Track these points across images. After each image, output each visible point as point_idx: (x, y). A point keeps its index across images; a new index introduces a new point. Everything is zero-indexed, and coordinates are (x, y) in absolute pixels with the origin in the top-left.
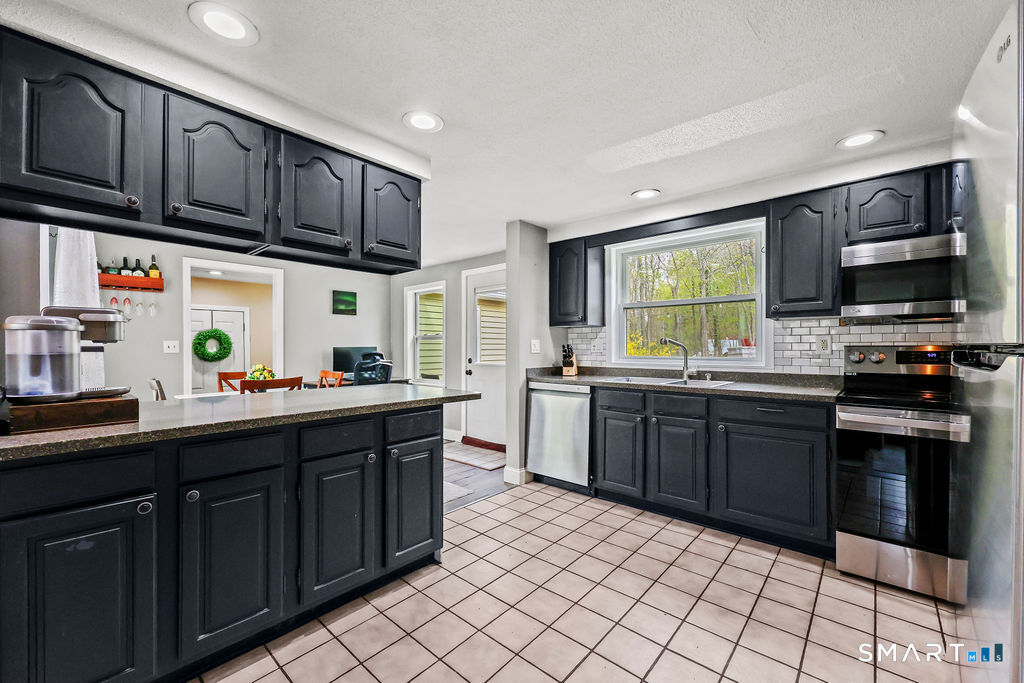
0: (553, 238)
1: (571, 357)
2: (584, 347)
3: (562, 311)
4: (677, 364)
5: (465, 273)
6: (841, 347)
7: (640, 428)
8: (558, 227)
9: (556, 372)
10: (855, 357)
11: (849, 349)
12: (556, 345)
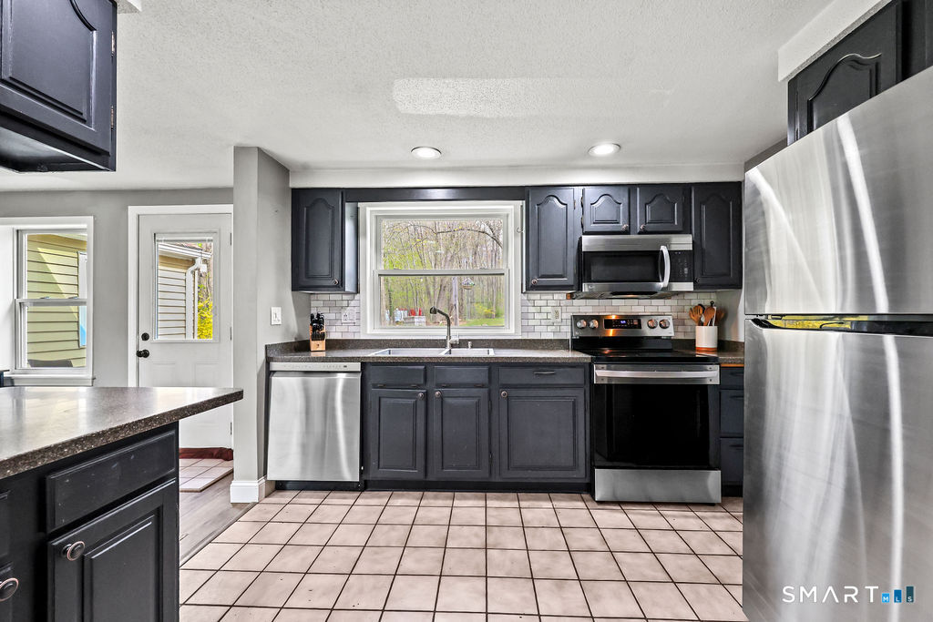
0: (297, 182)
1: (321, 328)
2: (332, 316)
3: (311, 274)
4: (439, 333)
5: (133, 211)
6: (569, 316)
7: (421, 405)
8: (305, 169)
9: (301, 347)
10: (581, 324)
11: (576, 318)
12: (298, 315)
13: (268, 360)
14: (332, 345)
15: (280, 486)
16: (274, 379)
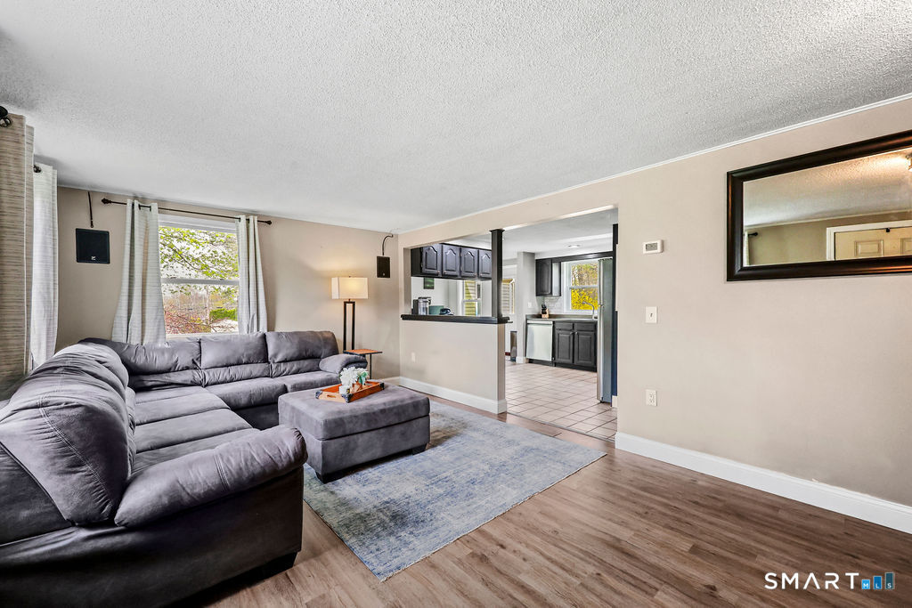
0: (537, 258)
1: (546, 310)
2: (552, 305)
3: (541, 291)
7: (572, 337)
8: (539, 253)
9: (539, 317)
12: (539, 305)
13: (527, 320)
14: (551, 316)
15: (531, 361)
16: (529, 326)
